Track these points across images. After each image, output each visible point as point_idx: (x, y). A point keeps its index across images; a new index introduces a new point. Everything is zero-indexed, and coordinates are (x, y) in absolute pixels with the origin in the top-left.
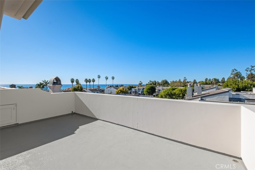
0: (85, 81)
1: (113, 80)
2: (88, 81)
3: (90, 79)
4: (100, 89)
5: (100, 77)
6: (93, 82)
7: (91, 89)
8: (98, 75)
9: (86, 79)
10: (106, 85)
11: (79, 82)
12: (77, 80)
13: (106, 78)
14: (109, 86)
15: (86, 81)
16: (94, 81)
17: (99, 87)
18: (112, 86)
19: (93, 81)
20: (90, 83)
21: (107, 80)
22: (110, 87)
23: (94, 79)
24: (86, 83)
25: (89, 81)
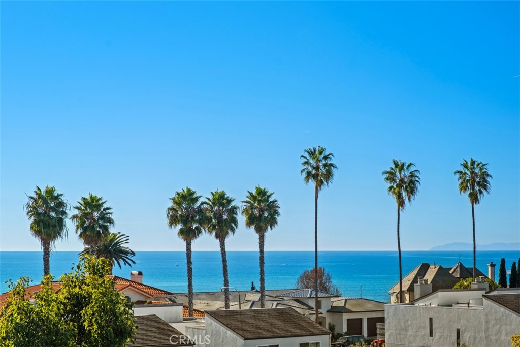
0: (173, 220)
1: (474, 198)
2: (204, 221)
3: (221, 200)
4: (333, 310)
5: (328, 175)
6: (261, 231)
7: (234, 306)
8: (312, 154)
9: (188, 197)
10: (400, 261)
11: (112, 230)
12: (92, 204)
13: (391, 176)
14: (430, 275)
15: (186, 220)
16: (272, 222)
17: (325, 289)
18: (466, 273)
19: (252, 220)
20: (221, 236)
21: (401, 203)
22: (444, 281)
23: (262, 193)
24: (188, 234)
25: (218, 216)
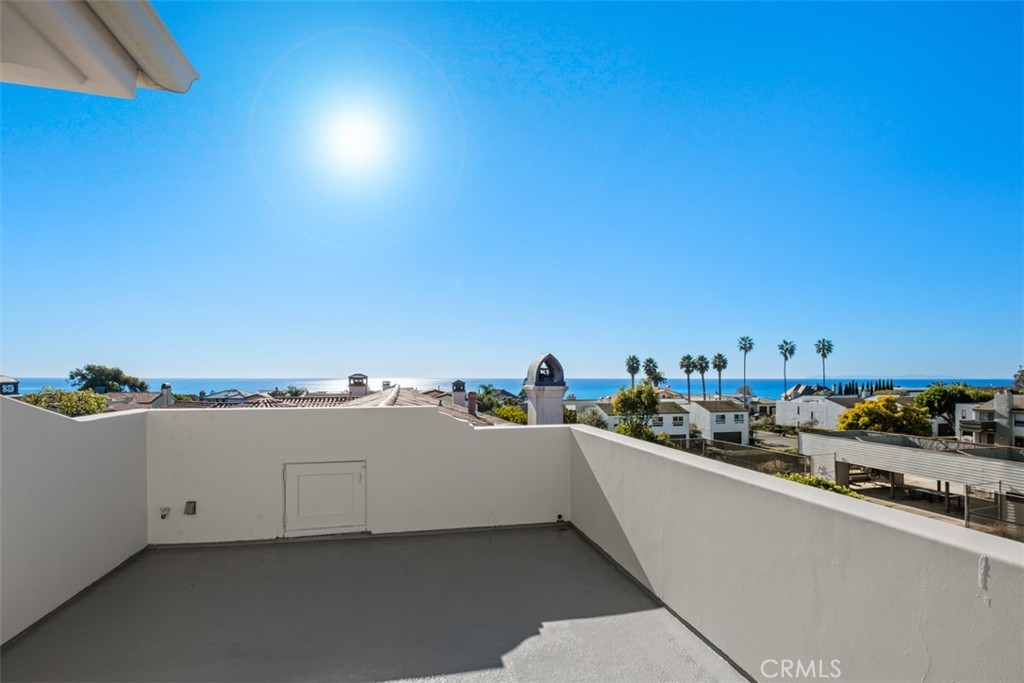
0: (682, 366)
1: (824, 356)
2: (695, 367)
3: (702, 358)
4: (753, 403)
5: (750, 348)
6: (719, 370)
7: (707, 399)
8: (743, 339)
9: (688, 358)
10: (786, 384)
11: (658, 370)
12: (650, 361)
13: (781, 347)
14: (800, 391)
15: (688, 366)
16: (725, 367)
17: (749, 394)
18: (820, 388)
19: (715, 366)
20: (702, 372)
21: (786, 358)
22: (809, 391)
23: (720, 355)
24: (688, 372)
25: (701, 365)
